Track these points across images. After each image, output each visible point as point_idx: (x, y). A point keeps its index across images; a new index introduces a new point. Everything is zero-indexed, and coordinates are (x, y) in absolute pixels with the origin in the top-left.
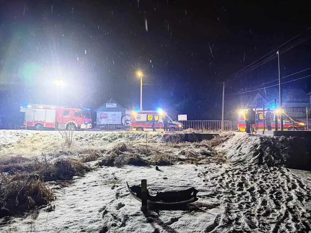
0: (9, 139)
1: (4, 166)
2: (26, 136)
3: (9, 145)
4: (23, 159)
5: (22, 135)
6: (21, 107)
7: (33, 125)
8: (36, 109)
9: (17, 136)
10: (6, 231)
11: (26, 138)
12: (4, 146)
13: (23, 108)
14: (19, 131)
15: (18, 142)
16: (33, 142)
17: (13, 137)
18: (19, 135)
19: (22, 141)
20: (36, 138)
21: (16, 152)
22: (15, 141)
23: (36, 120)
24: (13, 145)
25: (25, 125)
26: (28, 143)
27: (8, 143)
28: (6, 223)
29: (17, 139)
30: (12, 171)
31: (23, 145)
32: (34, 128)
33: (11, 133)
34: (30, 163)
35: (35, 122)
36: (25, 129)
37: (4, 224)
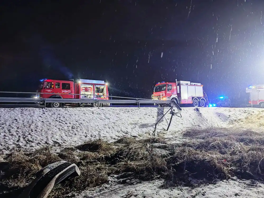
0: (239, 116)
1: (239, 137)
2: (252, 113)
3: (239, 120)
4: (253, 133)
5: (249, 112)
6: (247, 89)
7: (258, 104)
8: (259, 89)
9: (244, 113)
10: (255, 192)
11: (253, 115)
12: (235, 121)
13: (249, 89)
14: (246, 109)
15: (246, 118)
16: (259, 118)
17: (241, 114)
18: (247, 112)
19: (250, 117)
20: (262, 115)
21: (245, 127)
22: (244, 117)
23: (260, 99)
24: (242, 120)
25: (250, 104)
26: (254, 119)
27: (238, 119)
28: (253, 186)
29: (245, 115)
30: (246, 142)
31: (250, 121)
32: (259, 106)
33: (240, 111)
34: (261, 137)
35: (259, 101)
36: (251, 107)
37: (252, 186)
